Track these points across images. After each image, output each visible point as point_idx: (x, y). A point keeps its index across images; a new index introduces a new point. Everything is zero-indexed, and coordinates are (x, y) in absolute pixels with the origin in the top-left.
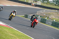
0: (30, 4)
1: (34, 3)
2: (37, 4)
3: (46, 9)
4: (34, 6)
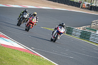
0: (77, 5)
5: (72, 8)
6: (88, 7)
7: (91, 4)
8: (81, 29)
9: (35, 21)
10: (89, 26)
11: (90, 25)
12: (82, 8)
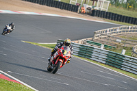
0: (74, 8)
1: (88, 6)
2: (97, 8)
3: (124, 25)
4: (88, 14)
5: (67, 13)
6: (88, 11)
7: (93, 7)
8: (80, 42)
9: (69, 55)
10: (91, 39)
11: (93, 37)
12: (80, 12)
